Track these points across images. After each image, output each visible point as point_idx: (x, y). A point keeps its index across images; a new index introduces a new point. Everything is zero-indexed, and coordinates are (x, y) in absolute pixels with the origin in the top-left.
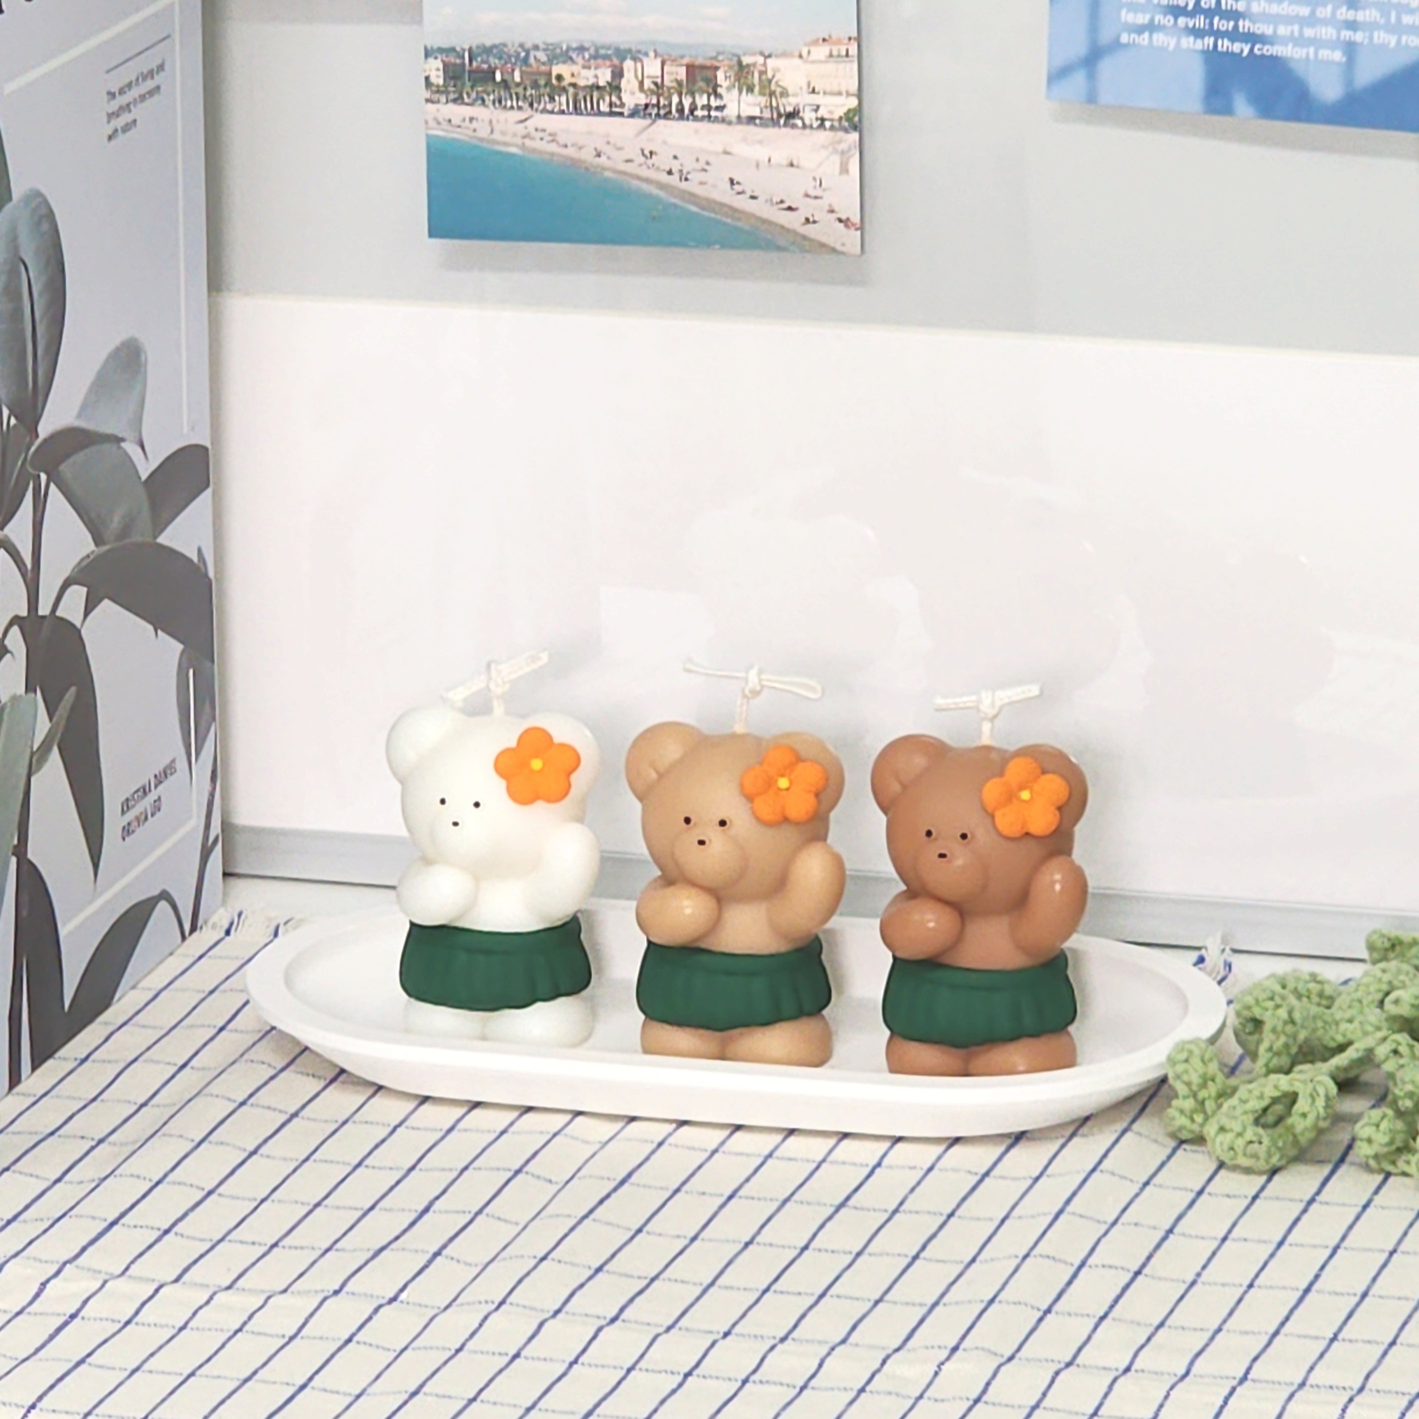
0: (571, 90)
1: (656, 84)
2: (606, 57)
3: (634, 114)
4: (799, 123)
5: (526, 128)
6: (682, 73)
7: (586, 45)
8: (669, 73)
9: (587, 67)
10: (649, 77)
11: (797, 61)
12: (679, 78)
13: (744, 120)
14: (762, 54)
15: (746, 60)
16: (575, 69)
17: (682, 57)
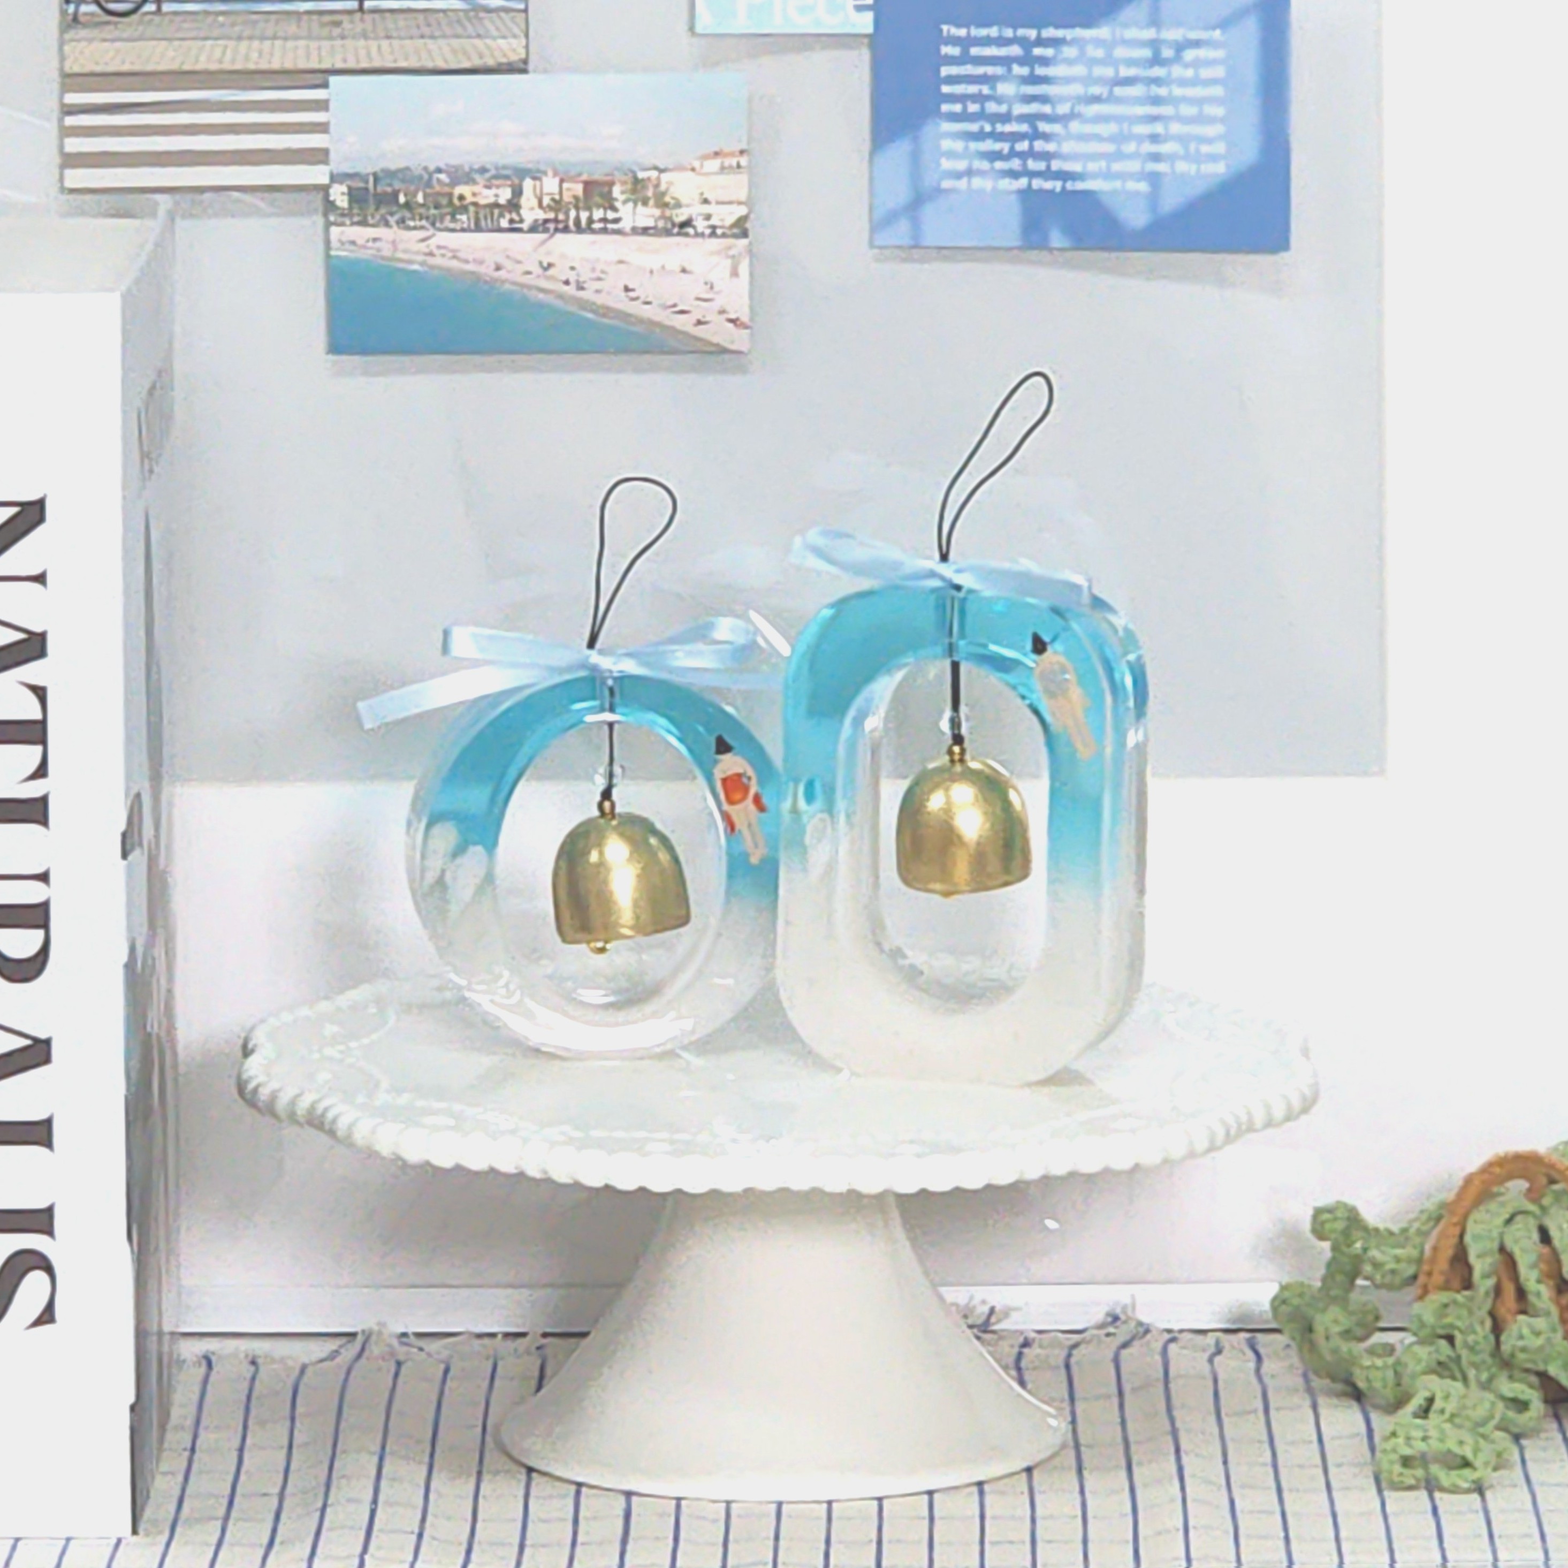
0: (472, 209)
1: (553, 200)
2: (507, 177)
3: (533, 229)
4: (691, 231)
5: (428, 246)
6: (579, 189)
7: (488, 166)
8: (568, 189)
9: (488, 187)
10: (548, 194)
11: (691, 174)
12: (576, 193)
13: (640, 231)
14: (656, 168)
15: (641, 175)
16: (476, 189)
17: (580, 175)
